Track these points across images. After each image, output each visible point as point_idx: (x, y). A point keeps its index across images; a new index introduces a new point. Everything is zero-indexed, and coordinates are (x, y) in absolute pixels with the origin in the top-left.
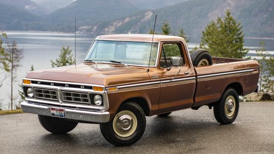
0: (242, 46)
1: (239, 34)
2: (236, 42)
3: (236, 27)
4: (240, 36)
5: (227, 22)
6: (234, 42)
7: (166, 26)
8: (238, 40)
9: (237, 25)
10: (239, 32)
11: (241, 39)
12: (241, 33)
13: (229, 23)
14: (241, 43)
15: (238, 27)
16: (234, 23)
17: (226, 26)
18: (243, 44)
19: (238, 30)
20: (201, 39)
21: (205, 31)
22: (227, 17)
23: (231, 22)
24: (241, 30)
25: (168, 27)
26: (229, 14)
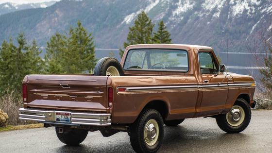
0: (93, 56)
1: (90, 45)
2: (88, 52)
3: (87, 38)
4: (92, 47)
5: (78, 32)
6: (85, 52)
7: (22, 36)
8: (90, 51)
9: (88, 35)
10: (90, 43)
11: (92, 50)
12: (92, 43)
13: (80, 33)
14: (92, 53)
15: (89, 38)
16: (85, 34)
17: (77, 37)
18: (94, 54)
19: (89, 41)
20: (46, 50)
21: (50, 42)
22: (78, 28)
23: (82, 32)
24: (93, 40)
25: (23, 38)
26: (80, 25)
